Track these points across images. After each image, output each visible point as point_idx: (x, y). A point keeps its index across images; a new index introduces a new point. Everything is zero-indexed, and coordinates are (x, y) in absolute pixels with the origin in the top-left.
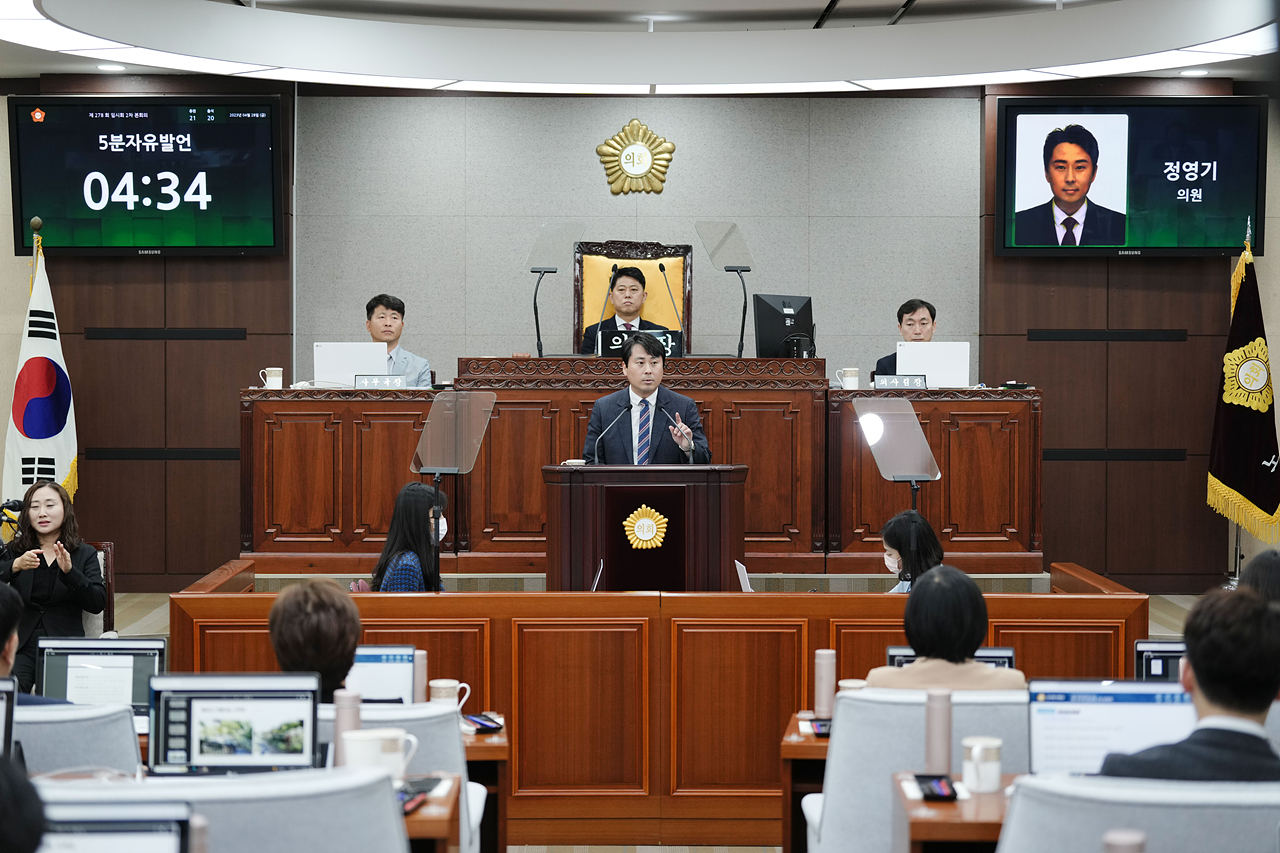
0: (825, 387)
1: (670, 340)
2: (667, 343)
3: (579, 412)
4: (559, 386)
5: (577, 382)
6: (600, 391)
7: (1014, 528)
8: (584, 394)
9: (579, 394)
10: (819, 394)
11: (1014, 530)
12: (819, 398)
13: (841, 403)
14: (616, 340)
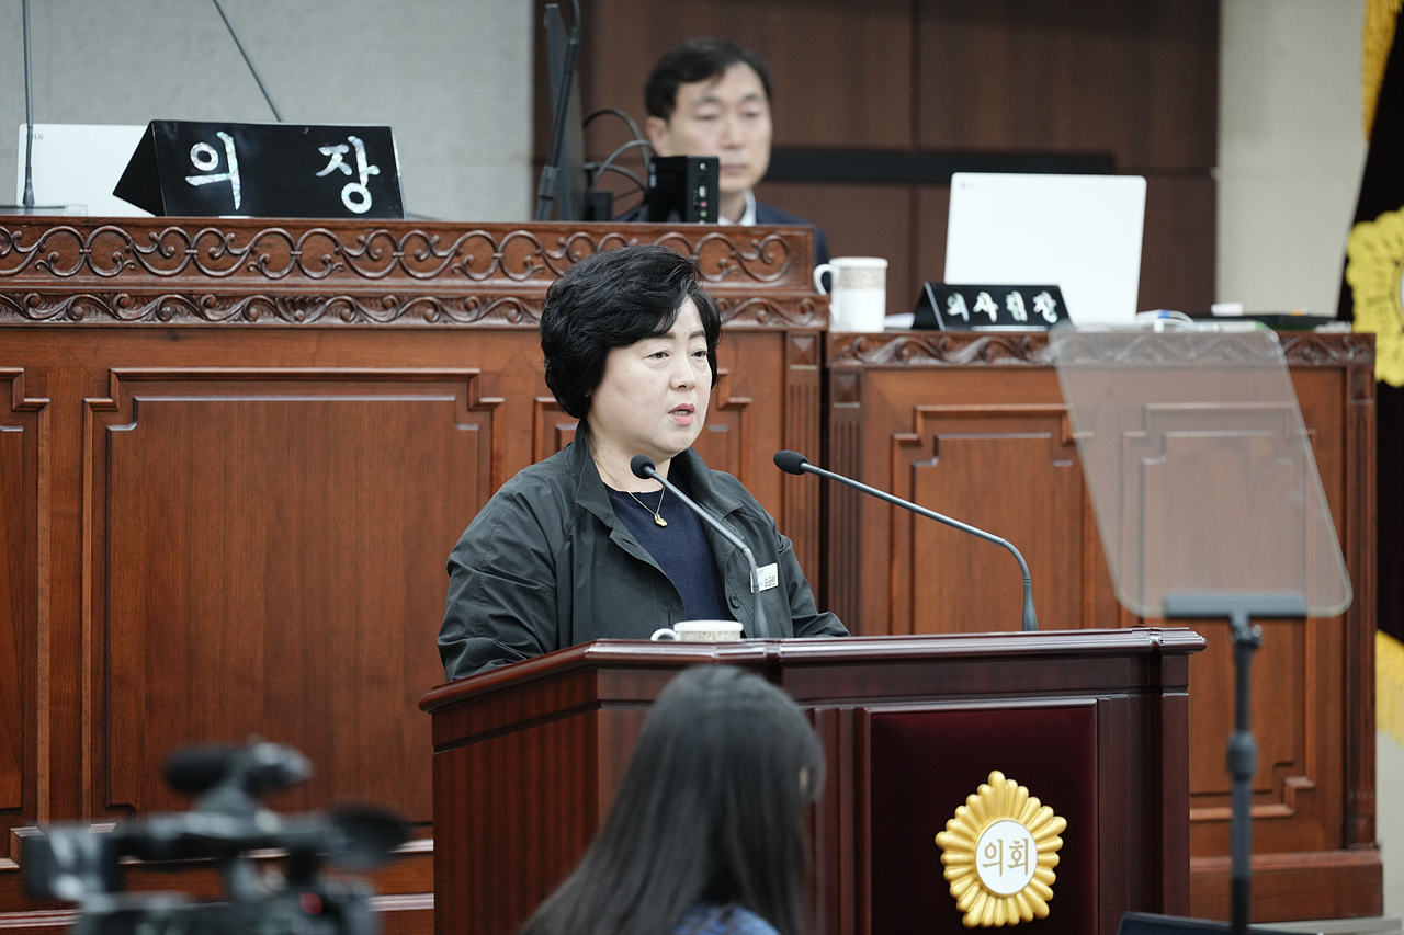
0: (817, 324)
1: (361, 157)
2: (354, 165)
3: (111, 408)
4: (49, 315)
5: (105, 301)
6: (174, 333)
7: (1303, 773)
8: (126, 345)
9: (111, 345)
10: (804, 344)
11: (1303, 782)
12: (803, 359)
13: (859, 375)
14: (205, 157)
